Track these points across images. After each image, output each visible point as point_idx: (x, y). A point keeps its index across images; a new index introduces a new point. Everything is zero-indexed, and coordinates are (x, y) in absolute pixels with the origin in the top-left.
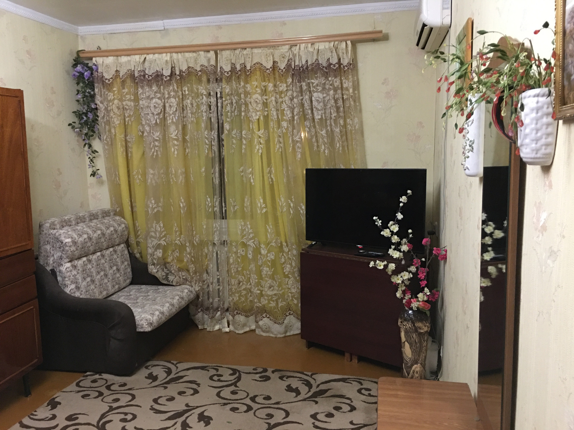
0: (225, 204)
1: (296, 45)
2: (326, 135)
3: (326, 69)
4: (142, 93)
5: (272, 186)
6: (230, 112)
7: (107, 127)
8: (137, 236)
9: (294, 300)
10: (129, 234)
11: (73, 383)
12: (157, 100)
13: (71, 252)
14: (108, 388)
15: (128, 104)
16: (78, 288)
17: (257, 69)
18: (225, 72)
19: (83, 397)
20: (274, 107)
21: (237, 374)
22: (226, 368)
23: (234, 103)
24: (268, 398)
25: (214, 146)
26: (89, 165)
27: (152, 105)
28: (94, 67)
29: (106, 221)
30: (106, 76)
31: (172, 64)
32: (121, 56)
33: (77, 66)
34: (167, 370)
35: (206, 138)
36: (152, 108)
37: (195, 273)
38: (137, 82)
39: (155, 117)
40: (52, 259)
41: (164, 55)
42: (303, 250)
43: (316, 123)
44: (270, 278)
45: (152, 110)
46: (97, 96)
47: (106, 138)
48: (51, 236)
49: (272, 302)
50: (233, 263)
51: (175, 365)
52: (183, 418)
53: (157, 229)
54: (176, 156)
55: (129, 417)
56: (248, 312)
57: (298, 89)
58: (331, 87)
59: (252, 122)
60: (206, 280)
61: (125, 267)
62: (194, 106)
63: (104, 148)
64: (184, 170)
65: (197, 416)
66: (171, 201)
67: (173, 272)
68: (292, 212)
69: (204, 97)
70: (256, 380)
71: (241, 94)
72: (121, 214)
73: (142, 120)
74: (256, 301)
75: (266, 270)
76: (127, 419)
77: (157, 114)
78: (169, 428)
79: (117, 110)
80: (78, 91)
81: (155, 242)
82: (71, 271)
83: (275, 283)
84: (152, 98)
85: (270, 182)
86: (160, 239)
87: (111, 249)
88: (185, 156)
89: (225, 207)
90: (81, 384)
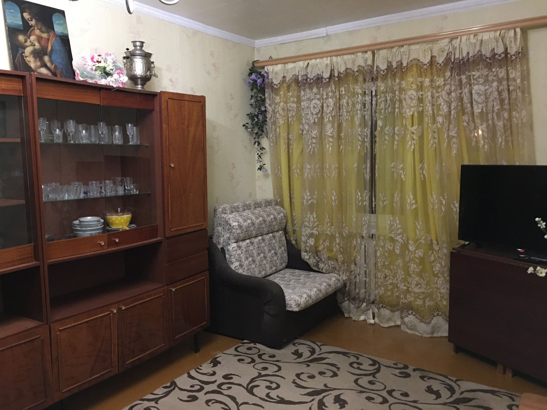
0: (375, 199)
1: (457, 38)
2: (486, 130)
3: (490, 59)
4: (304, 95)
5: (423, 183)
6: (384, 109)
7: (273, 127)
8: (293, 225)
9: (443, 300)
10: (287, 222)
11: (232, 347)
12: (316, 100)
13: (237, 234)
14: (260, 356)
15: (291, 106)
16: (241, 266)
17: (414, 66)
18: (381, 70)
19: (239, 360)
20: (429, 103)
21: (377, 366)
22: (367, 357)
23: (388, 100)
24: (406, 395)
25: (366, 142)
26: (257, 160)
27: (312, 106)
28: (265, 74)
29: (267, 210)
30: (275, 82)
31: (331, 67)
32: (288, 63)
33: (252, 75)
34: (311, 350)
35: (360, 135)
36: (311, 109)
37: (343, 263)
38: (300, 85)
39: (314, 117)
40: (223, 238)
41: (325, 59)
42: (453, 249)
43: (475, 117)
44: (417, 275)
45: (311, 110)
46: (266, 100)
47: (272, 137)
48: (223, 219)
49: (418, 300)
50: (380, 256)
51: (319, 347)
52: (320, 397)
53: (310, 220)
54: (330, 152)
55: (274, 386)
56: (394, 307)
57: (457, 83)
58: (494, 78)
59: (406, 118)
60: (354, 271)
61: (282, 251)
62: (350, 105)
63: (270, 145)
64: (337, 165)
65: (333, 397)
66: (325, 194)
67: (323, 260)
68: (443, 210)
69: (359, 95)
70: (395, 375)
71: (395, 91)
72: (281, 204)
73: (302, 120)
74: (402, 296)
75: (413, 266)
76: (271, 387)
77: (315, 114)
78: (307, 403)
79: (282, 111)
80: (252, 96)
81: (309, 231)
82: (236, 250)
83: (422, 280)
84: (313, 99)
85: (421, 178)
86: (313, 228)
87: (271, 235)
88: (339, 152)
89: (375, 201)
90: (238, 349)
